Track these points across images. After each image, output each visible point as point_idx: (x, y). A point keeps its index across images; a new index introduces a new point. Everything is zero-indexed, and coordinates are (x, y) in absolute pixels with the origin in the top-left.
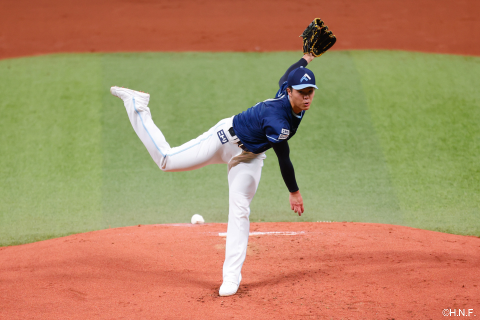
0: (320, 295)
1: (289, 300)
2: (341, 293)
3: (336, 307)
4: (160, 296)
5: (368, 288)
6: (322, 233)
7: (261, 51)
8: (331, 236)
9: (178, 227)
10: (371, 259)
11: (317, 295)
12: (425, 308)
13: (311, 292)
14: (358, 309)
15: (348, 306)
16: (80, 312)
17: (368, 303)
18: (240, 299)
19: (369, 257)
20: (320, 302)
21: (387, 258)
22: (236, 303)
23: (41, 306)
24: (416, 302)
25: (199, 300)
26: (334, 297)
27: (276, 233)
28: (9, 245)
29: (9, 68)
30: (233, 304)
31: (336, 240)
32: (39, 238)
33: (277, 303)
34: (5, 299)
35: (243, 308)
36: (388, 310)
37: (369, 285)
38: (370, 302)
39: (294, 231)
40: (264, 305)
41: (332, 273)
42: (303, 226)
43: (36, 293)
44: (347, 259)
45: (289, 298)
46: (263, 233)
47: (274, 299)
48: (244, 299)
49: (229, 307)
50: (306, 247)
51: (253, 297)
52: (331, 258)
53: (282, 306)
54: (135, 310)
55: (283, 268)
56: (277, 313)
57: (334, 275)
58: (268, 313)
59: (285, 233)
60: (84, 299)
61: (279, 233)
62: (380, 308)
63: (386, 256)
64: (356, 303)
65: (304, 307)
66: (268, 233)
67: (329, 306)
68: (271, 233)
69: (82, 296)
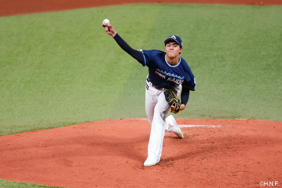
0: (217, 166)
1: (197, 169)
2: (230, 165)
3: (225, 174)
4: (118, 165)
5: (248, 163)
6: (231, 127)
7: (263, 5)
8: (236, 129)
9: (144, 120)
10: (256, 144)
11: (215, 167)
12: (280, 176)
13: (212, 164)
14: (238, 176)
15: (232, 174)
16: (66, 174)
17: (245, 173)
18: (167, 168)
19: (255, 142)
20: (216, 171)
21: (266, 143)
22: (164, 170)
23: (44, 169)
24: (275, 172)
25: (142, 168)
26: (226, 168)
27: (203, 126)
28: (46, 129)
29: (102, 12)
30: (162, 171)
31: (238, 132)
32: (66, 124)
33: (189, 171)
34: (23, 165)
35: (167, 173)
36: (256, 177)
37: (249, 161)
38: (247, 171)
39: (214, 125)
40: (181, 172)
41: (229, 152)
42: (222, 122)
43: (43, 161)
44: (241, 144)
45: (197, 168)
46: (194, 126)
47: (188, 169)
48: (170, 168)
49: (158, 173)
50: (218, 135)
51: (175, 167)
52: (231, 143)
53: (192, 173)
54: (100, 174)
55: (200, 149)
56: (187, 177)
57: (230, 154)
58: (182, 177)
59: (208, 126)
60: (71, 166)
61: (205, 126)
62: (252, 175)
63: (266, 142)
64: (238, 172)
65: (205, 174)
66: (198, 126)
67: (220, 173)
68: (200, 126)
69: (70, 163)
